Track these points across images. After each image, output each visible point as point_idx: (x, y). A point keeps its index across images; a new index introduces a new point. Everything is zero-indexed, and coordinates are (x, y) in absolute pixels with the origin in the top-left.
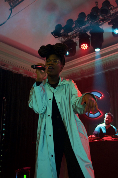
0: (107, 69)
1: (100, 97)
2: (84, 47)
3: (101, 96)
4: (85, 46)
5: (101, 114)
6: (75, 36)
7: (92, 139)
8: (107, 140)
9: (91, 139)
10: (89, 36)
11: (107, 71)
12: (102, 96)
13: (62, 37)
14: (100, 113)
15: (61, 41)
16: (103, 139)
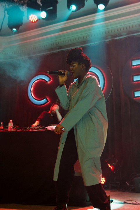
0: (59, 49)
1: (48, 82)
2: (32, 19)
3: (49, 80)
4: (34, 17)
5: (48, 101)
6: (22, 3)
7: (35, 128)
8: (51, 129)
9: (33, 128)
10: (40, 5)
11: (58, 51)
12: (51, 80)
13: (6, 3)
14: (47, 99)
15: (5, 8)
16: (47, 128)
